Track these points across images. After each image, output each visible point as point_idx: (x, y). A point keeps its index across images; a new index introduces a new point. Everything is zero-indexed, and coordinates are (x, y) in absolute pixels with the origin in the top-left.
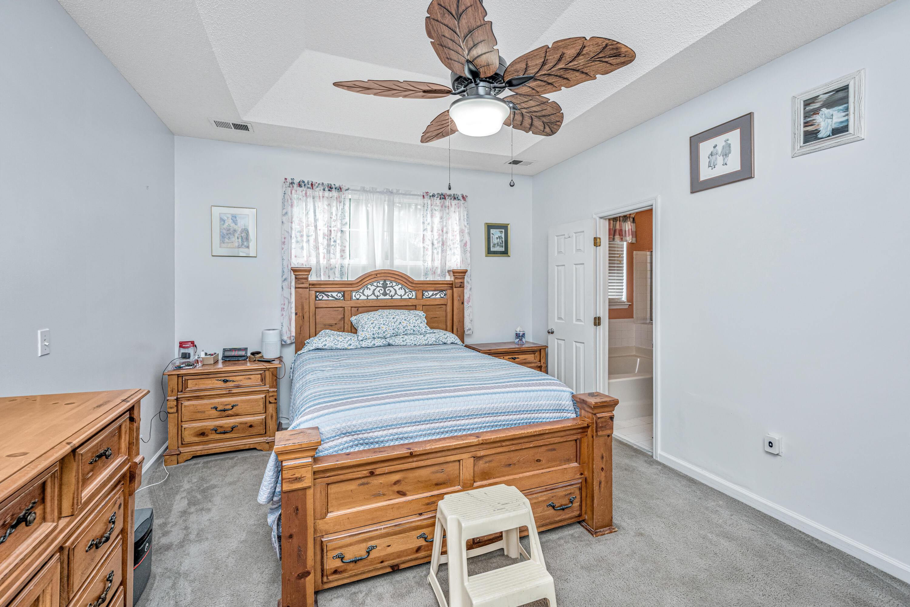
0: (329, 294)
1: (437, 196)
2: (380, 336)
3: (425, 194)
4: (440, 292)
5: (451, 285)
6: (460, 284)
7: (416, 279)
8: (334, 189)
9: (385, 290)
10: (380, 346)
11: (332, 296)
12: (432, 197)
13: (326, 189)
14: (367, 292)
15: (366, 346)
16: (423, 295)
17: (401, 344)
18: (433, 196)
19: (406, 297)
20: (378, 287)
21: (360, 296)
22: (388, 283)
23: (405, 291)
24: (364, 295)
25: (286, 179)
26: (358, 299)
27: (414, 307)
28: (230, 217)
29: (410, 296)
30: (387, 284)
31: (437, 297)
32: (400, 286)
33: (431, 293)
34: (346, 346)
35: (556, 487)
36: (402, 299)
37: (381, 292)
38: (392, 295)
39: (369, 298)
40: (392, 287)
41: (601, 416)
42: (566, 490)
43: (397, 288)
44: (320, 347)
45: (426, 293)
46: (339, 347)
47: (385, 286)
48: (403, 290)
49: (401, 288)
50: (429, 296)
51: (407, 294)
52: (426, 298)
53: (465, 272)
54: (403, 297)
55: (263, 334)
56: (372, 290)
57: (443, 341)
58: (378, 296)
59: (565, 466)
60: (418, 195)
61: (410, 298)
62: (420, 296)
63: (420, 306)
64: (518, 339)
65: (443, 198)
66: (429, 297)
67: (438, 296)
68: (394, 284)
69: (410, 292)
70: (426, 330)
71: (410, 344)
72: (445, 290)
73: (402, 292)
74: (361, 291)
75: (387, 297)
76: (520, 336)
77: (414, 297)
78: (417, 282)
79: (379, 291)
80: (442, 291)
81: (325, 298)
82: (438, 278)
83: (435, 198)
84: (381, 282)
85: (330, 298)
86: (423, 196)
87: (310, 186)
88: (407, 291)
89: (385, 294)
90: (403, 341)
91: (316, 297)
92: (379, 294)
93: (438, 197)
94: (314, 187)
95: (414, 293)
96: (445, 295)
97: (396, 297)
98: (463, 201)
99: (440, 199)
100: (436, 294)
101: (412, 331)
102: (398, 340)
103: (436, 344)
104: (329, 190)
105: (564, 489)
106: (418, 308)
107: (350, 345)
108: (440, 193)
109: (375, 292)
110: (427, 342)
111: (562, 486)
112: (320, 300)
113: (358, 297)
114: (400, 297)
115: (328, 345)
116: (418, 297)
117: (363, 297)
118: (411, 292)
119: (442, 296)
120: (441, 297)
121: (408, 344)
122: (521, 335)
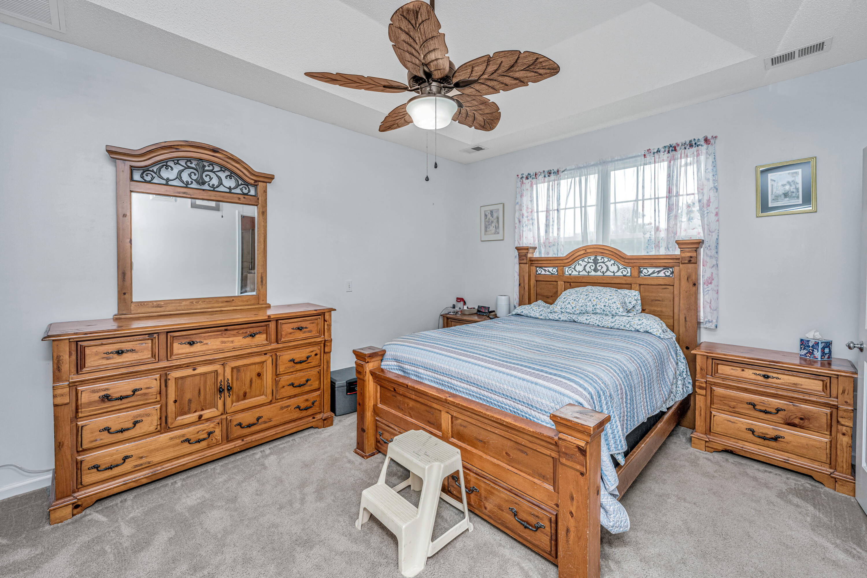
0: (546, 269)
1: (663, 150)
2: (568, 311)
3: (646, 153)
4: (664, 269)
5: (677, 261)
6: (689, 259)
7: (629, 253)
8: (552, 174)
9: (596, 266)
10: (566, 321)
11: (549, 271)
12: (656, 154)
13: (547, 176)
14: (579, 268)
15: (553, 318)
16: (641, 272)
17: (584, 322)
18: (658, 151)
19: (619, 274)
20: (589, 262)
21: (572, 272)
22: (599, 258)
23: (618, 267)
24: (575, 270)
25: (518, 176)
26: (570, 275)
27: (629, 286)
28: (489, 212)
29: (625, 273)
30: (598, 260)
31: (660, 275)
32: (612, 262)
33: (651, 270)
34: (538, 315)
35: (522, 497)
36: (614, 277)
37: (593, 268)
38: (603, 272)
39: (580, 273)
40: (603, 262)
41: (563, 438)
42: (531, 507)
43: (609, 264)
44: (519, 313)
45: (645, 271)
46: (532, 315)
47: (596, 262)
48: (616, 266)
49: (614, 264)
50: (649, 273)
51: (621, 270)
52: (645, 275)
53: (700, 243)
54: (616, 274)
55: (497, 298)
56: (583, 266)
57: (635, 326)
58: (589, 272)
59: (536, 481)
60: (639, 156)
61: (625, 276)
62: (636, 274)
63: (635, 285)
64: (805, 351)
65: (672, 150)
66: (649, 275)
67: (662, 274)
68: (606, 260)
69: (624, 268)
70: (617, 312)
71: (593, 324)
72: (671, 267)
73: (614, 268)
74: (573, 267)
75: (599, 273)
76: (809, 347)
77: (629, 274)
78: (629, 258)
79: (590, 267)
80: (666, 268)
81: (543, 272)
82: (662, 252)
83: (662, 153)
84: (593, 258)
85: (547, 273)
86: (645, 155)
87: (534, 176)
88: (621, 267)
89: (596, 270)
90: (586, 319)
91: (537, 271)
92: (590, 270)
93: (665, 151)
94: (537, 177)
95: (629, 270)
96: (671, 274)
97: (608, 273)
98: (705, 146)
99: (669, 152)
100: (658, 271)
101: (602, 310)
102: (582, 319)
103: (624, 328)
104: (549, 176)
105: (530, 505)
106: (633, 286)
107: (541, 315)
108: (668, 144)
109: (586, 268)
110: (613, 325)
111: (528, 499)
112: (539, 274)
113: (570, 272)
114: (612, 274)
115: (524, 312)
116: (633, 275)
117: (575, 273)
118: (626, 268)
119: (668, 274)
120: (666, 276)
121: (591, 323)
122: (811, 344)
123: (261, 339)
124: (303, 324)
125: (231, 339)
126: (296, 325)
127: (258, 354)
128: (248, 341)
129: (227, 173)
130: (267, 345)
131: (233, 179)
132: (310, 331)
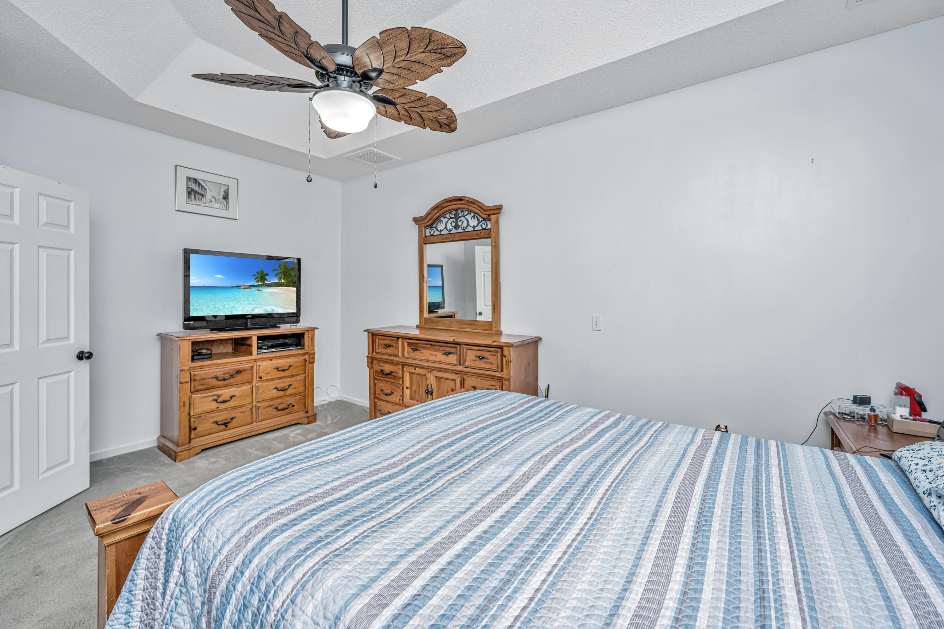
123: (453, 359)
124: (486, 354)
125: (435, 353)
126: (479, 353)
127: (450, 371)
128: (443, 358)
129: (472, 214)
130: (455, 365)
131: (476, 219)
132: (491, 364)
